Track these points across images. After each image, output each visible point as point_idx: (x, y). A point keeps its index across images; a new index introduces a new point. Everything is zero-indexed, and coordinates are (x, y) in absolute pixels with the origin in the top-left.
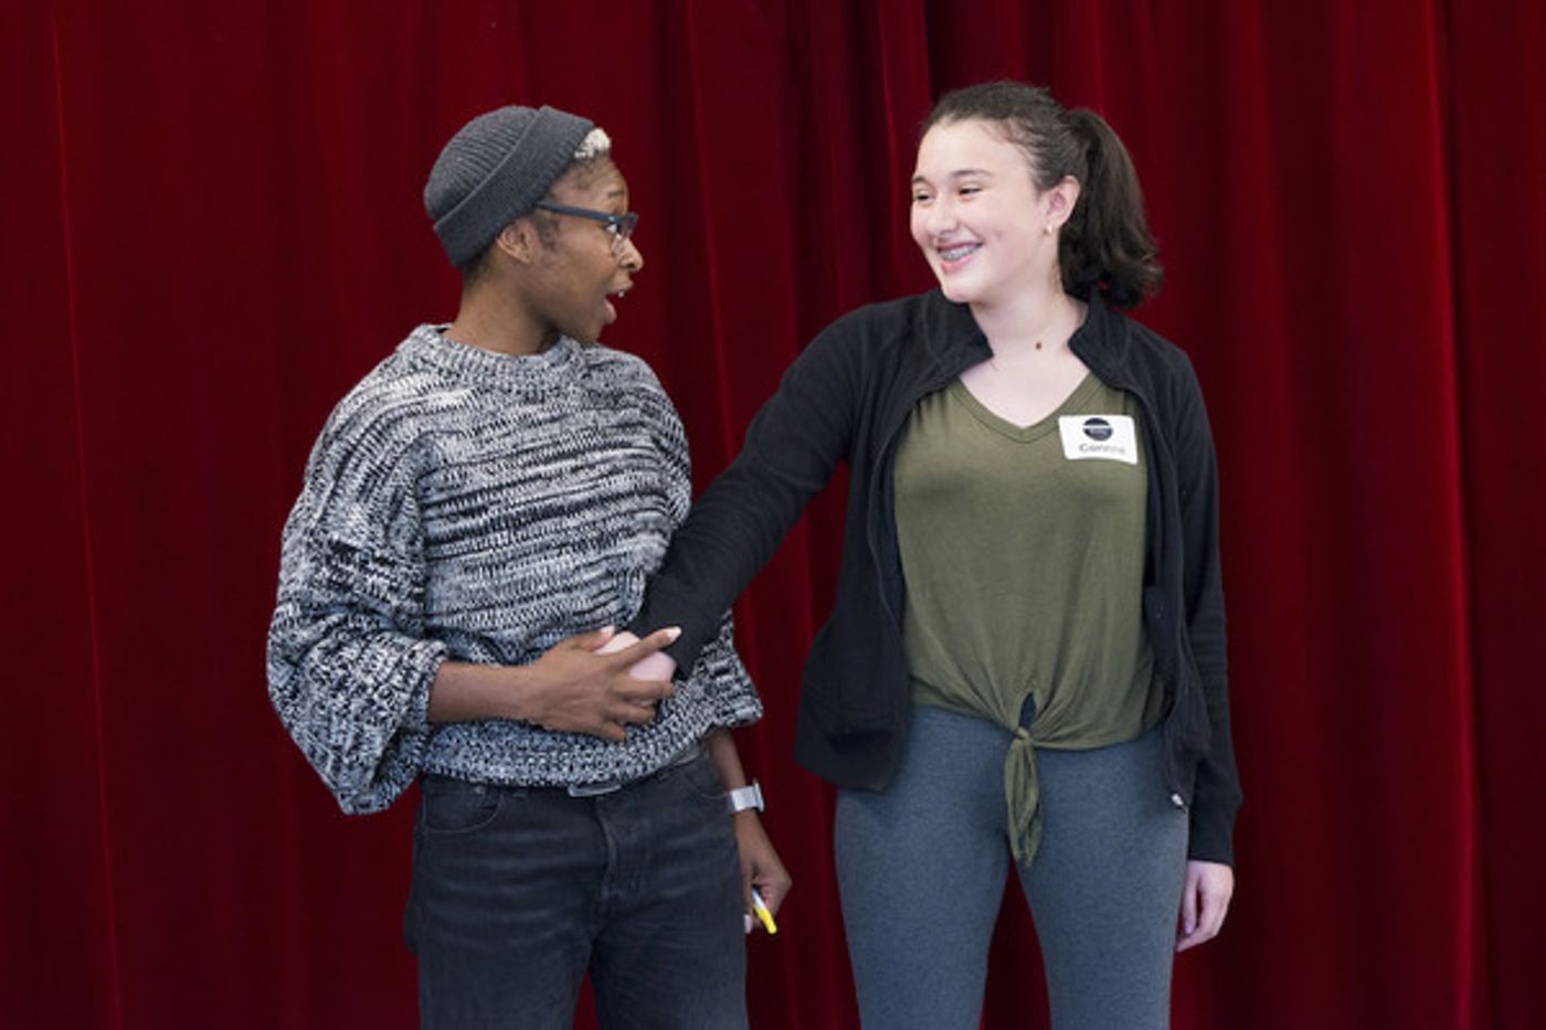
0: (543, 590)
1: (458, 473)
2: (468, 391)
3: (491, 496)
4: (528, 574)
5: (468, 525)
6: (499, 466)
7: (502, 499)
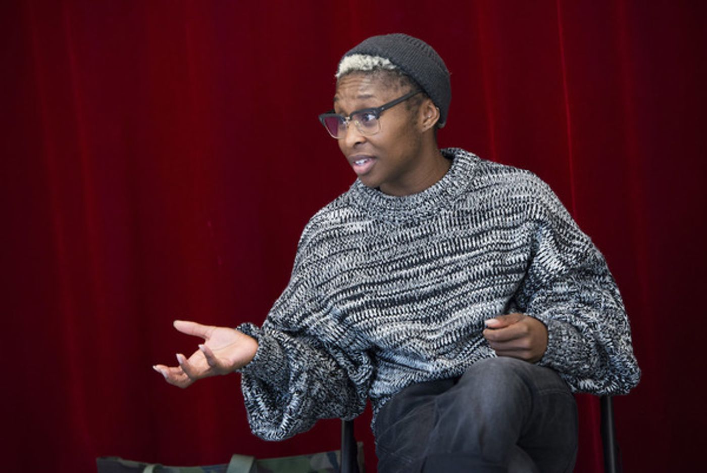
0: (403, 339)
1: (348, 275)
2: (371, 222)
3: (367, 288)
4: (392, 331)
5: (352, 306)
6: (376, 271)
7: (374, 291)
